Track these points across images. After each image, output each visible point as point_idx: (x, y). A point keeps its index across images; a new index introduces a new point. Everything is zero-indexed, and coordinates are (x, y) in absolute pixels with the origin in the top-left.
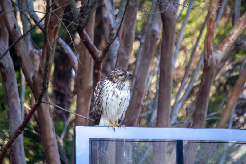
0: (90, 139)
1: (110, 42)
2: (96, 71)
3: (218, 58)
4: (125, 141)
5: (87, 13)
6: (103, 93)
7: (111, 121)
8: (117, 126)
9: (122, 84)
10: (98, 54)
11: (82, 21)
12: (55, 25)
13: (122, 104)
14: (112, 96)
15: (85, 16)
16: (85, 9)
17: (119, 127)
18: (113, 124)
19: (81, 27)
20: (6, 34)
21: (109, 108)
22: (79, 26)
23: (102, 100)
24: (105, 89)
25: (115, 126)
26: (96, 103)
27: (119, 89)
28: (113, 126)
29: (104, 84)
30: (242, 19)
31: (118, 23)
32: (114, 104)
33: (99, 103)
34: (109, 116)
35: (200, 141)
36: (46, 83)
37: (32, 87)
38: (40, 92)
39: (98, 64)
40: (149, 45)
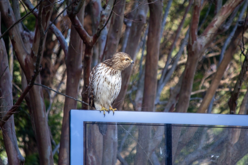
0: (84, 122)
1: (101, 29)
2: (87, 56)
3: (201, 44)
4: (117, 124)
5: (79, 1)
6: (95, 78)
10: (89, 39)
11: (74, 8)
12: (47, 10)
13: (112, 90)
14: (103, 82)
15: (77, 3)
19: (73, 14)
21: (100, 93)
24: (97, 75)
26: (90, 87)
30: (226, 6)
31: (109, 10)
32: (105, 89)
33: (92, 87)
34: (101, 101)
36: (39, 66)
37: (25, 69)
38: (32, 74)
39: (88, 49)
40: (136, 30)
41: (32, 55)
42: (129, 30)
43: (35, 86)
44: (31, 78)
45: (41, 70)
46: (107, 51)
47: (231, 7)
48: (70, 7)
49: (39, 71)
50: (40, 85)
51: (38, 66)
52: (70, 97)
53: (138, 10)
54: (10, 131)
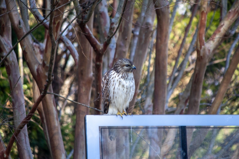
0: (99, 127)
1: (111, 36)
2: (98, 63)
4: (132, 128)
5: (89, 9)
6: (110, 83)
7: (119, 110)
8: (125, 114)
9: (127, 74)
10: (100, 47)
11: (84, 16)
12: (57, 21)
13: (128, 93)
14: (119, 86)
15: (87, 12)
16: (87, 5)
17: (126, 115)
18: (120, 112)
19: (83, 22)
20: (9, 30)
21: (116, 97)
22: (82, 21)
23: (109, 90)
24: (112, 80)
25: (122, 115)
26: (104, 94)
27: (124, 79)
28: (121, 115)
29: (111, 75)
30: (232, 11)
31: (118, 18)
32: (120, 93)
33: (106, 94)
34: (117, 105)
37: (37, 78)
38: (44, 83)
39: (99, 55)
40: (144, 37)
41: (44, 65)
42: (137, 38)
43: (47, 95)
44: (44, 87)
45: (53, 79)
46: (117, 58)
47: (238, 11)
48: (80, 16)
49: (51, 80)
50: (52, 94)
51: (51, 75)
52: (83, 104)
53: (145, 18)
54: (24, 141)
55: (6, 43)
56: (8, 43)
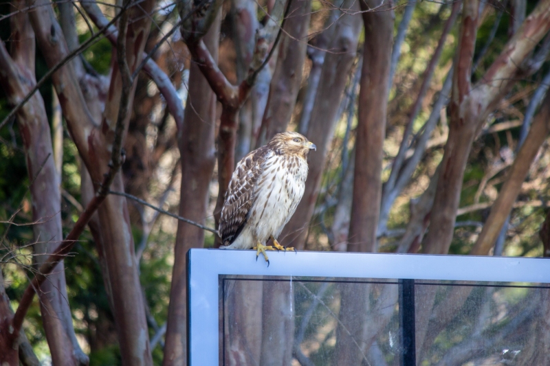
0: (219, 275)
1: (256, 68)
2: (226, 129)
3: (480, 102)
4: (294, 281)
5: (208, 7)
6: (263, 181)
10: (231, 93)
11: (197, 23)
12: (137, 29)
14: (281, 191)
15: (203, 12)
19: (196, 35)
20: (30, 44)
21: (267, 215)
22: (192, 35)
23: (256, 195)
24: (270, 175)
30: (534, 18)
31: (274, 27)
35: (450, 283)
36: (120, 152)
37: (88, 160)
38: (105, 170)
39: (229, 113)
40: (334, 71)
41: (105, 127)
42: (319, 72)
43: (110, 197)
44: (103, 179)
45: (124, 162)
46: (270, 118)
47: (546, 19)
48: (189, 22)
49: (119, 162)
50: (122, 195)
51: (118, 152)
52: (189, 221)
53: (338, 27)
54: (57, 297)
55: (22, 74)
56: (27, 75)
